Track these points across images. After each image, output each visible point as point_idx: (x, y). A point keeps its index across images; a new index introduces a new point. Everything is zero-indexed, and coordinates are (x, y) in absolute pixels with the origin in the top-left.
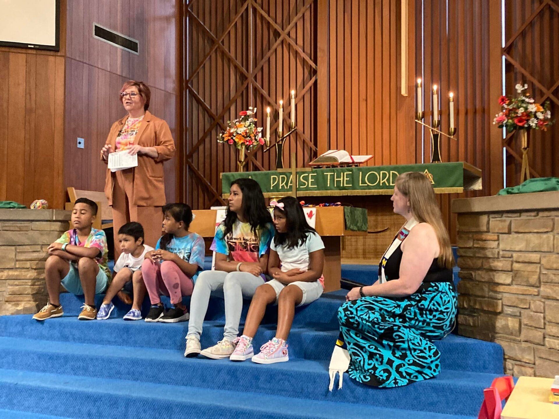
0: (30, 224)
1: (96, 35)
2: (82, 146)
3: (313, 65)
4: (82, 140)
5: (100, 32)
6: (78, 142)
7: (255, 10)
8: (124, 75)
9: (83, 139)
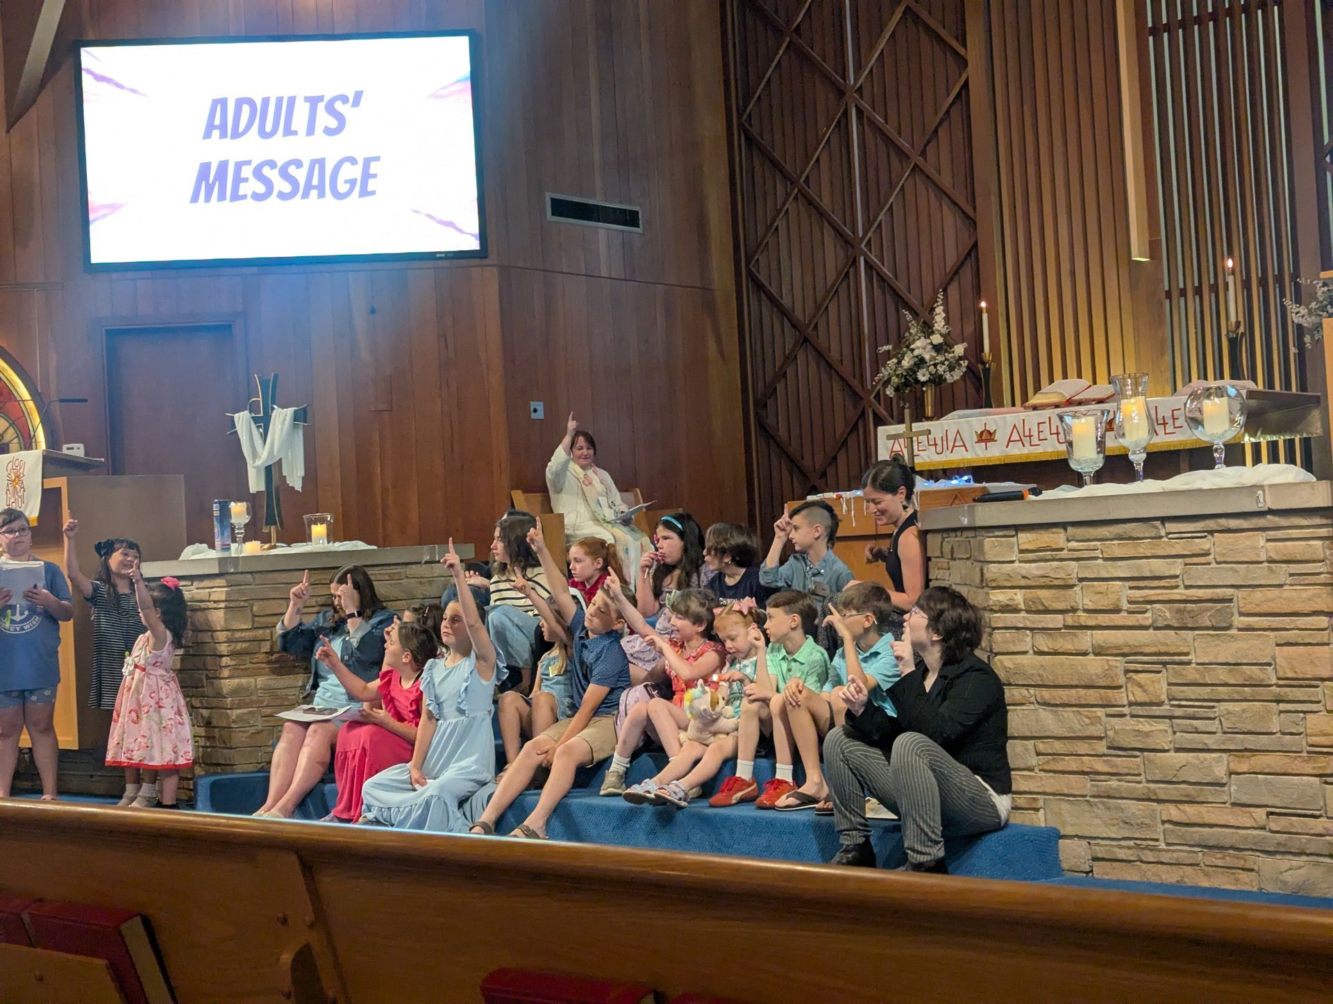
0: (404, 570)
1: (553, 214)
2: (540, 415)
3: (969, 211)
4: (539, 406)
5: (562, 208)
6: (532, 409)
7: (860, 112)
8: (613, 276)
9: (541, 403)
